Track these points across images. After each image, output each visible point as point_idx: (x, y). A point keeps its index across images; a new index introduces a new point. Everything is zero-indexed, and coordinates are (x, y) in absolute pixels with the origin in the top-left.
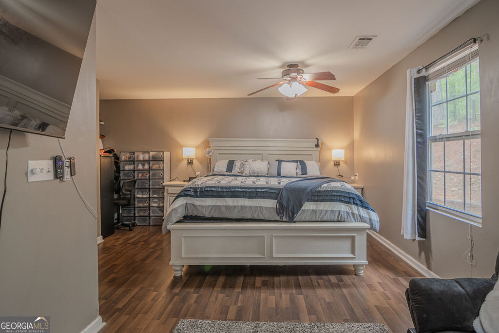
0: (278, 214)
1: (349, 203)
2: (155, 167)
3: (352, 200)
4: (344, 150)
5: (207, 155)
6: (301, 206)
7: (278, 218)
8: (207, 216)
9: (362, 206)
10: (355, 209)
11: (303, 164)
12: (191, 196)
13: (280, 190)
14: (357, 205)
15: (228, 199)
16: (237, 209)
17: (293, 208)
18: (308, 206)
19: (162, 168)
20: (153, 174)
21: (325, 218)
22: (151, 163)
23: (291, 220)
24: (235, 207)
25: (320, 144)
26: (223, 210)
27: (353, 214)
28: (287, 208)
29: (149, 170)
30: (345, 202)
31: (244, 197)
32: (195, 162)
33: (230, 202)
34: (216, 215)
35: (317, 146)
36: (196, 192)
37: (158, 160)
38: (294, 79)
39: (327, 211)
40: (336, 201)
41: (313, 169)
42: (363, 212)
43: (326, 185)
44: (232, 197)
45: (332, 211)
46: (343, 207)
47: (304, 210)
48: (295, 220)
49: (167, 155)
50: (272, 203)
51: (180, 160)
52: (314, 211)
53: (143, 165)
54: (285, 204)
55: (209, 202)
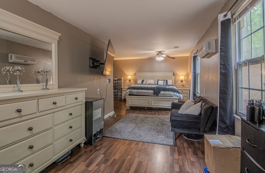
0: (154, 94)
1: (174, 92)
2: (119, 82)
3: (175, 91)
4: (184, 76)
5: (135, 78)
6: (160, 92)
7: (154, 95)
8: (135, 94)
9: (178, 93)
10: (176, 93)
11: (167, 81)
12: (131, 89)
13: (154, 88)
14: (176, 92)
15: (140, 90)
16: (143, 93)
17: (158, 93)
18: (162, 92)
19: (121, 82)
20: (119, 84)
21: (167, 96)
22: (118, 81)
23: (157, 96)
24: (142, 92)
26: (139, 93)
27: (175, 95)
28: (156, 93)
29: (118, 83)
30: (173, 92)
31: (145, 89)
32: (131, 80)
33: (141, 91)
34: (137, 94)
35: (174, 75)
36: (132, 88)
37: (121, 80)
38: (160, 56)
39: (167, 94)
40: (170, 91)
41: (170, 82)
42: (178, 94)
43: (168, 87)
44: (141, 89)
45: (169, 94)
46: (172, 93)
47: (161, 94)
48: (158, 96)
49: (123, 78)
50: (152, 91)
51: (127, 80)
52: (164, 94)
53: (116, 81)
54: (156, 92)
55: (136, 91)
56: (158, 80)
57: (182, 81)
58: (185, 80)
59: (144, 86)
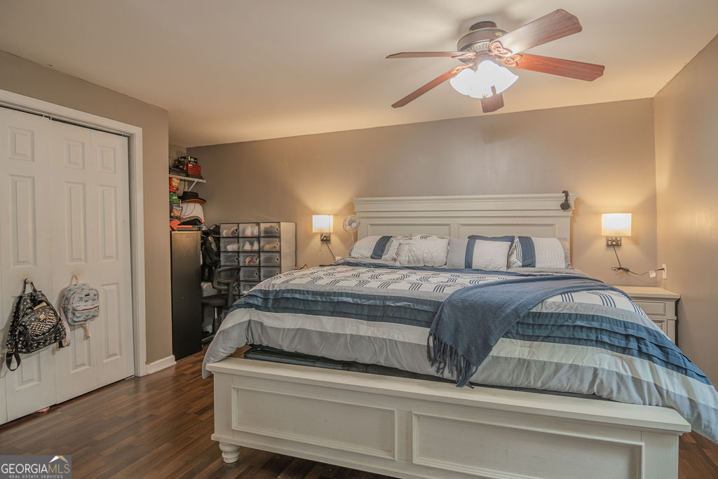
0: (433, 361)
1: (625, 350)
2: (267, 247)
3: (633, 344)
4: (630, 215)
6: (488, 348)
7: (432, 371)
8: (285, 349)
9: (667, 364)
10: (643, 369)
11: (527, 244)
12: (257, 307)
13: (438, 305)
14: (649, 357)
15: (324, 319)
16: (342, 339)
17: (468, 351)
18: (508, 349)
19: (278, 248)
21: (554, 384)
22: (262, 240)
23: (463, 379)
24: (338, 336)
25: (572, 202)
26: (316, 340)
27: (637, 382)
28: (454, 353)
29: (259, 252)
30: (612, 347)
31: (358, 316)
32: (334, 239)
33: (329, 324)
34: (302, 349)
35: (565, 206)
36: (266, 300)
37: (272, 235)
38: (486, 54)
39: (558, 367)
40: (587, 342)
41: (550, 256)
42: (671, 382)
43: (558, 299)
44: (333, 314)
45: (574, 368)
46: (605, 361)
47: (498, 358)
48: (472, 379)
50: (417, 335)
51: (310, 236)
52: (523, 364)
53: (252, 244)
54: (447, 338)
55: (290, 321)
56: (472, 239)
57: (614, 244)
58: (635, 239)
59: (358, 290)
